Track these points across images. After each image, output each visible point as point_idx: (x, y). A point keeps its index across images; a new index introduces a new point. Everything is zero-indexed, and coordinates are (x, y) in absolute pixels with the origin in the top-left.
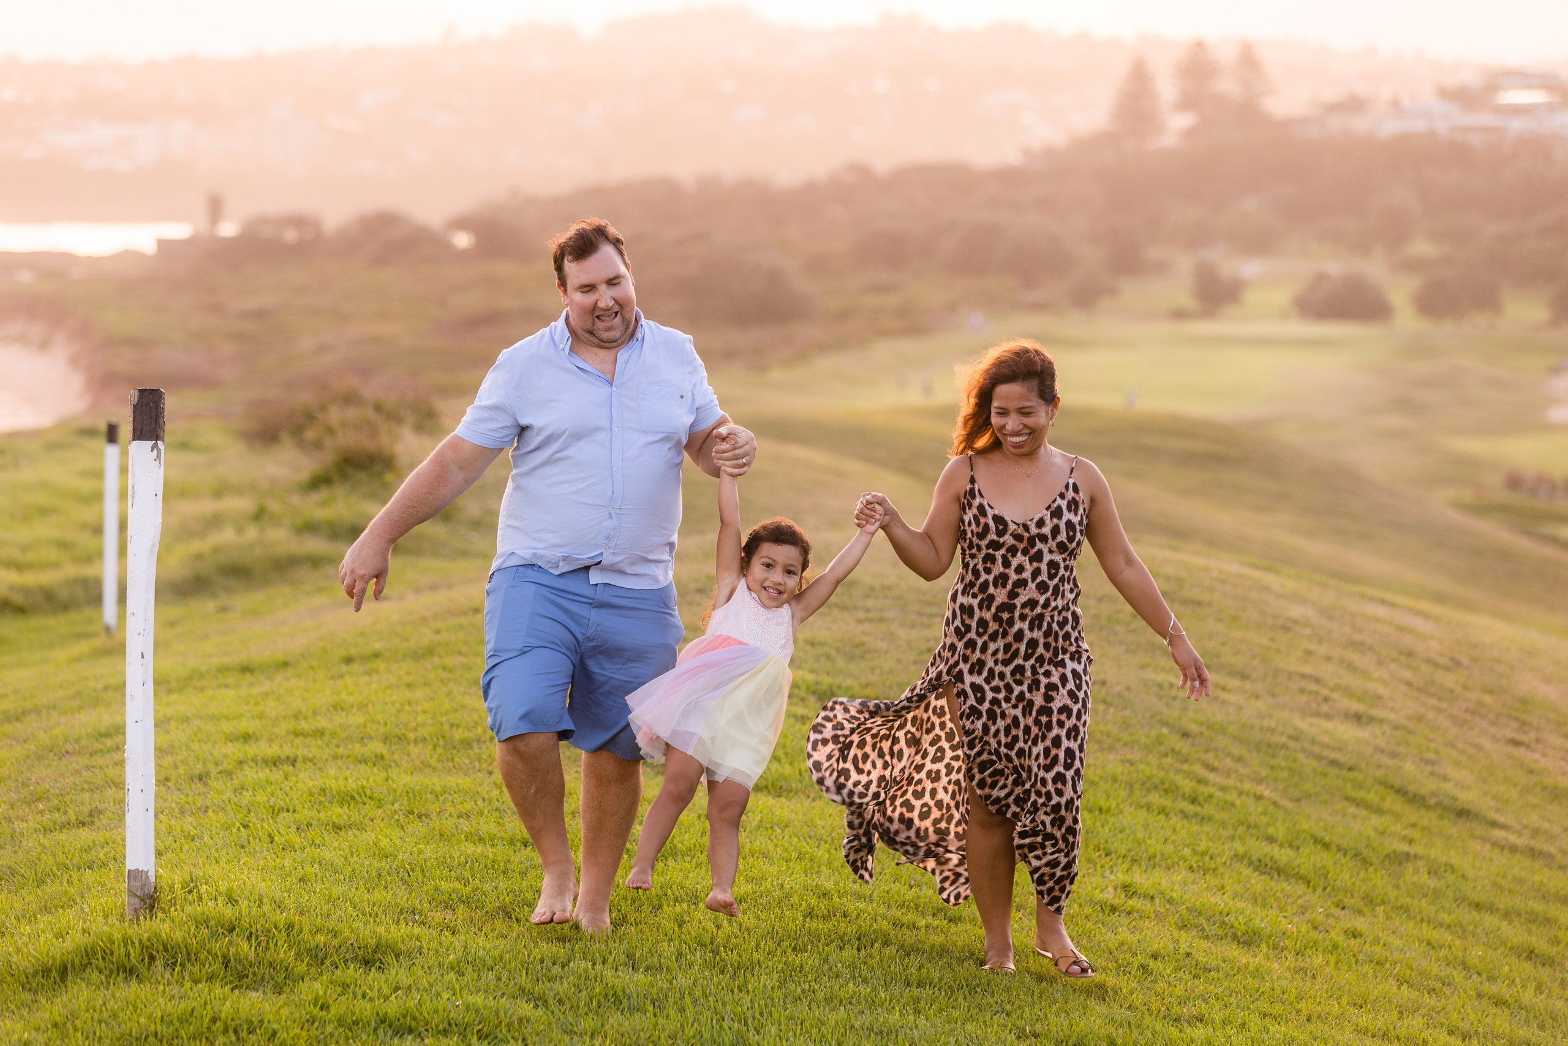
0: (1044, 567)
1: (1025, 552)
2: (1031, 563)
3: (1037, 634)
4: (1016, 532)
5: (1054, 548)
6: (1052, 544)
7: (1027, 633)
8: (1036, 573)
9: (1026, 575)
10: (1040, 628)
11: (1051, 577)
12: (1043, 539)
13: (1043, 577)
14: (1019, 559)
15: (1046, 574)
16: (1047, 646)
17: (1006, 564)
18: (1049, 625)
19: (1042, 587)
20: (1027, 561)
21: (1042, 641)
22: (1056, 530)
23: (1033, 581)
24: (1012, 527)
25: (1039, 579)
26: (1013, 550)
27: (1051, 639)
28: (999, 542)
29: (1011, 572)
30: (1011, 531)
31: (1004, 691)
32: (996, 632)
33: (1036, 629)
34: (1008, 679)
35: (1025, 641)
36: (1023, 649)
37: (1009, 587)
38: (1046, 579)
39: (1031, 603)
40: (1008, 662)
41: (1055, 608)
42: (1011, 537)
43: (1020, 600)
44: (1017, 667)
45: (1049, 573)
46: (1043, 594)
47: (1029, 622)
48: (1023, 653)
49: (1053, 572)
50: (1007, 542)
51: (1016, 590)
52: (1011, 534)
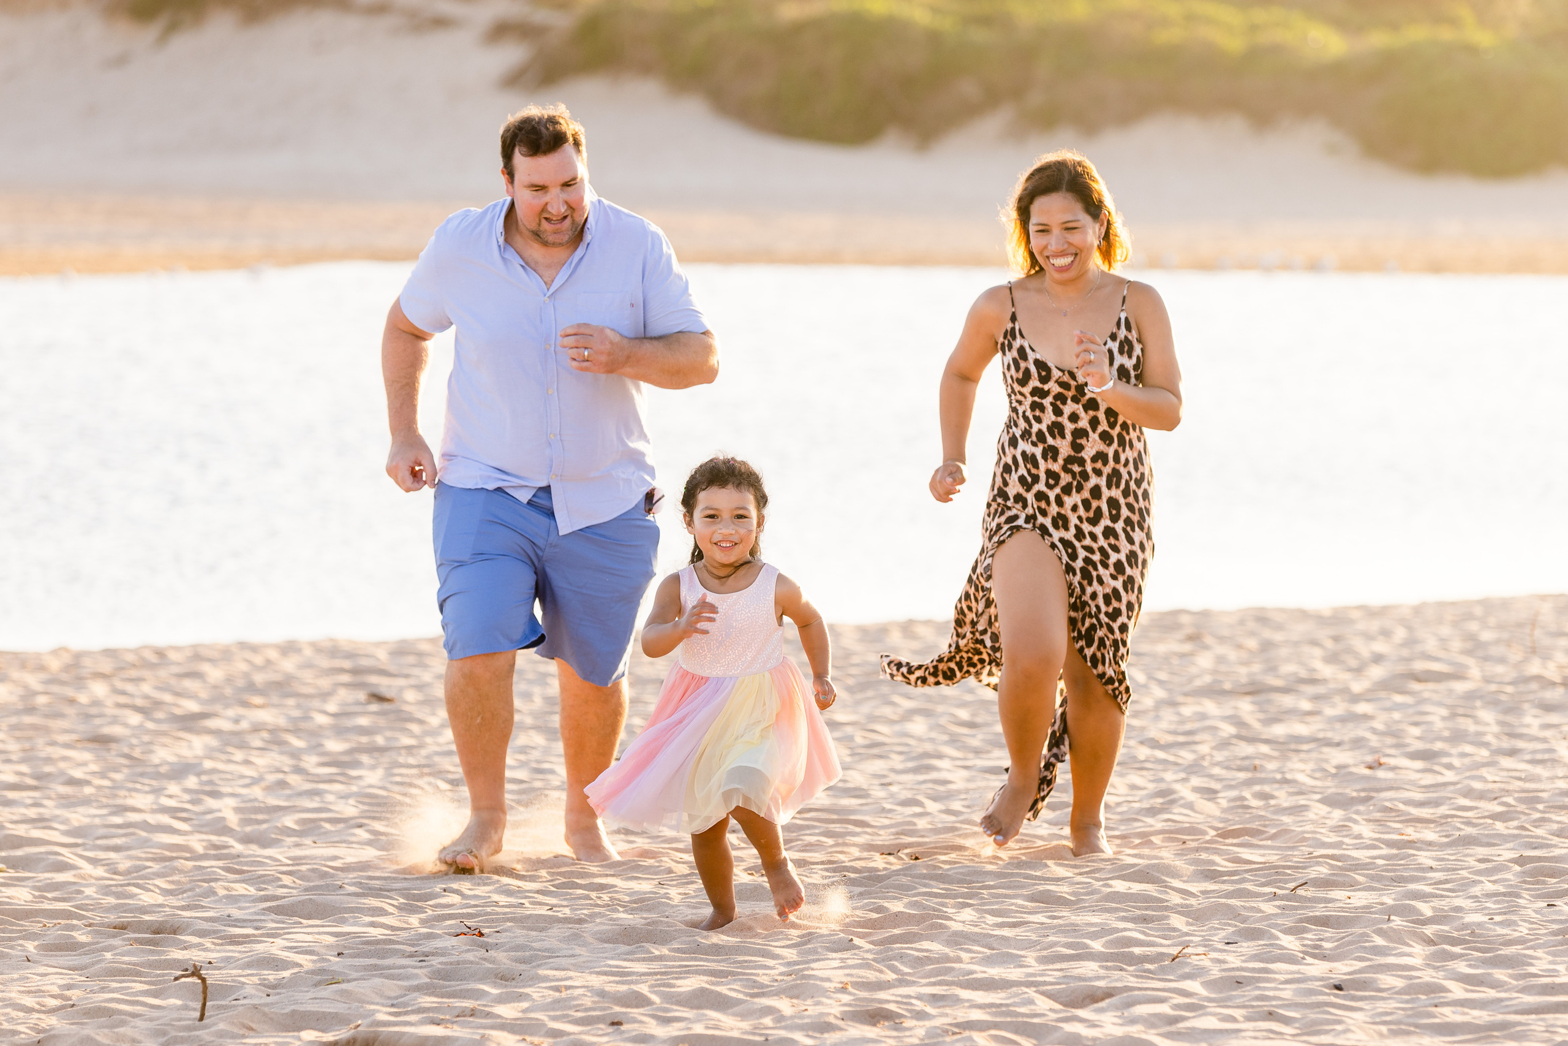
0: (1101, 416)
1: (1075, 400)
2: (1086, 411)
4: (1060, 380)
7: (1104, 489)
8: (1094, 423)
9: (1084, 423)
11: (1112, 426)
13: (1104, 426)
14: (1070, 407)
15: (1105, 422)
16: (1130, 507)
17: (1058, 412)
18: (1127, 483)
19: (1105, 437)
20: (1081, 409)
21: (1122, 501)
23: (1094, 432)
24: (1056, 374)
25: (1100, 429)
26: (1061, 398)
27: (1131, 499)
28: (1043, 389)
29: (1064, 420)
30: (1057, 377)
31: (1098, 554)
32: (1069, 485)
33: (1114, 487)
34: (1102, 542)
35: (1104, 499)
36: (1105, 508)
37: (1069, 437)
38: (1108, 429)
39: (1101, 457)
40: (1094, 521)
41: (1127, 461)
42: (1056, 385)
43: (1088, 454)
44: (1107, 528)
45: (1108, 422)
46: (1109, 445)
47: (1104, 478)
48: (1107, 514)
49: (1112, 420)
50: (1054, 389)
51: (1078, 441)
52: (1057, 381)
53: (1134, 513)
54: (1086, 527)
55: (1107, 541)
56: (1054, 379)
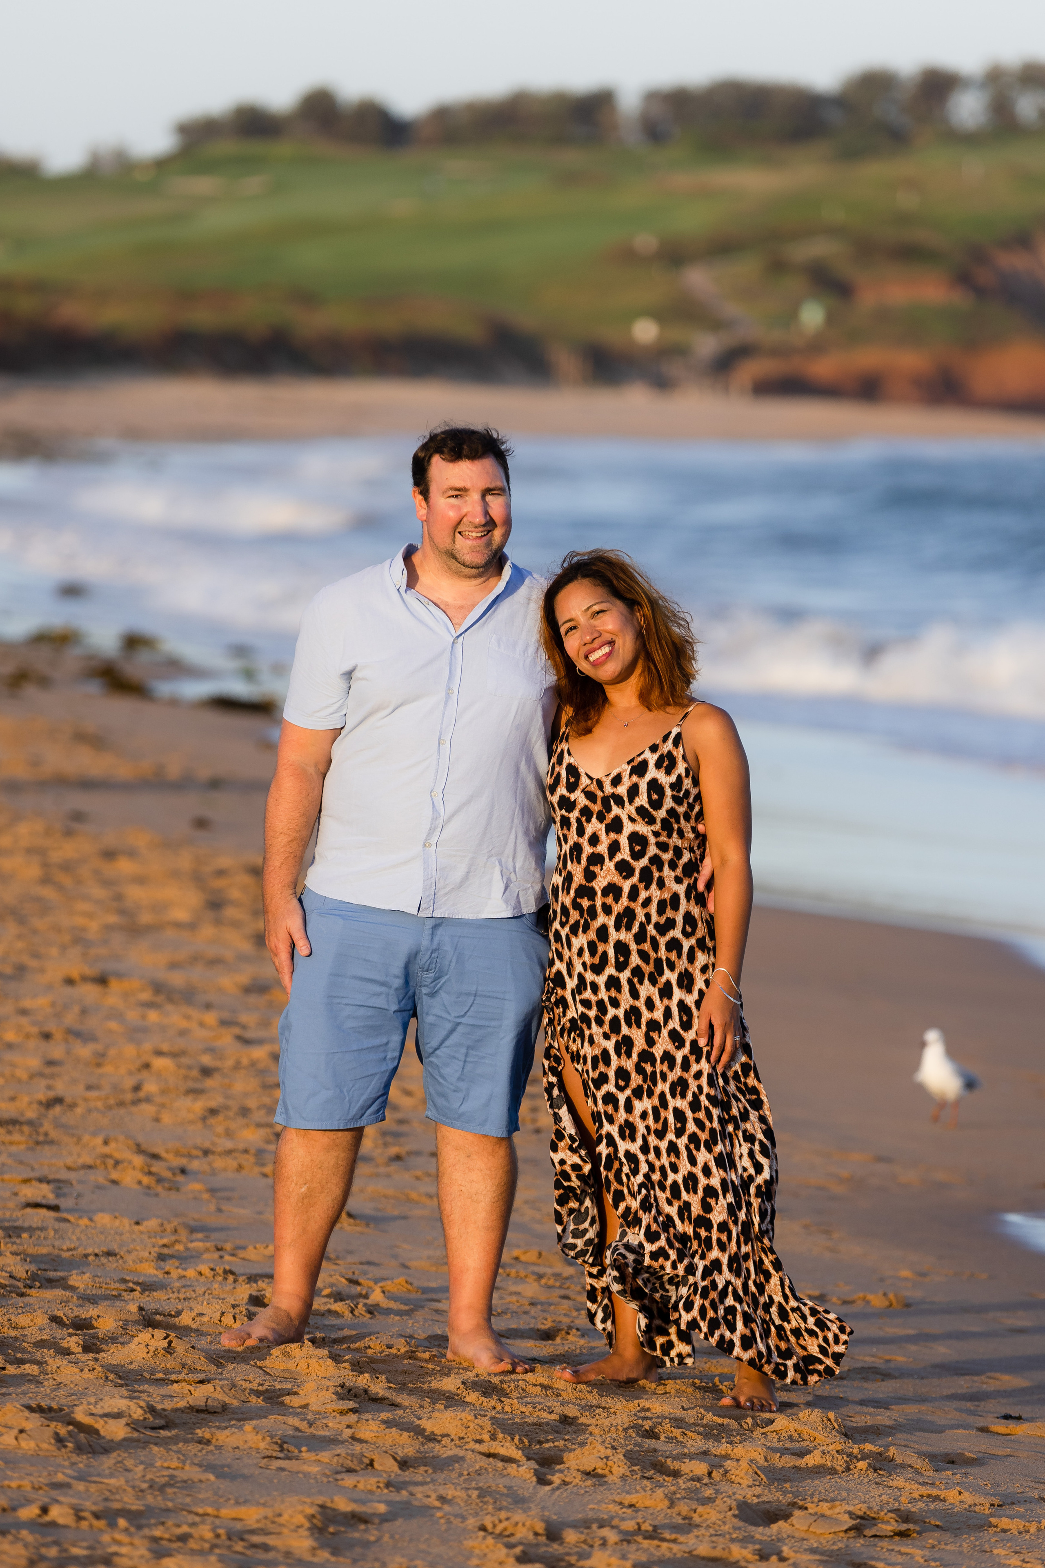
0: (625, 841)
1: (600, 817)
2: (607, 833)
3: (625, 936)
4: (588, 790)
5: (634, 815)
6: (630, 809)
7: (612, 930)
8: (614, 848)
9: (603, 848)
10: (629, 928)
11: (635, 854)
12: (619, 801)
13: (624, 854)
14: (594, 826)
15: (627, 849)
16: (643, 955)
17: (581, 830)
18: (642, 926)
19: (624, 869)
20: (604, 829)
21: (633, 947)
22: (633, 791)
23: (611, 859)
24: (584, 781)
25: (619, 857)
26: (586, 812)
27: (646, 947)
28: (570, 799)
29: (584, 842)
30: (584, 785)
31: (595, 1008)
32: (577, 923)
33: (623, 929)
34: (603, 994)
35: (611, 943)
36: (611, 953)
37: (584, 862)
38: (629, 858)
39: (613, 890)
40: (597, 969)
41: (647, 902)
42: (582, 795)
43: (599, 884)
44: (611, 977)
45: (631, 849)
46: (626, 878)
47: (613, 918)
48: (613, 960)
49: (638, 848)
50: (580, 800)
51: (592, 868)
52: (583, 791)
53: (647, 963)
54: (589, 976)
55: (608, 993)
56: (581, 787)
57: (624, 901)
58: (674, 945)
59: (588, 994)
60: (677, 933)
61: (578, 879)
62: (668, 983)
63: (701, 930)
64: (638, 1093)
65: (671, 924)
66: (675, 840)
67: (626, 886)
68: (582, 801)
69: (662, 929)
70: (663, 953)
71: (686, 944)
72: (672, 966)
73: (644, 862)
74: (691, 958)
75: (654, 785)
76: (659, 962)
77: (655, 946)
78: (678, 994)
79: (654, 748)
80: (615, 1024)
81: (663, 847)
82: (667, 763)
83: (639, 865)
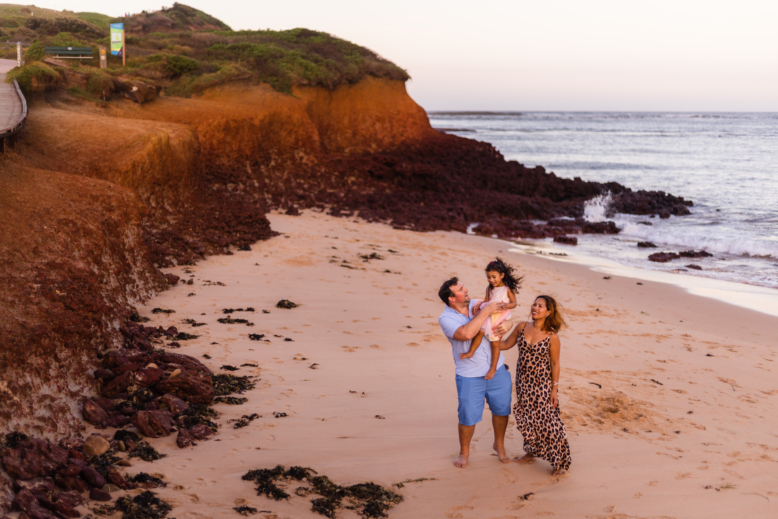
57: (533, 370)
58: (543, 379)
59: (524, 388)
60: (544, 376)
61: (523, 364)
62: (541, 387)
63: (549, 376)
64: (533, 410)
65: (542, 374)
66: (545, 358)
67: (533, 367)
68: (527, 349)
69: (541, 375)
70: (541, 381)
71: (546, 379)
72: (542, 383)
73: (538, 362)
74: (547, 382)
75: (543, 349)
76: (540, 382)
77: (539, 379)
78: (544, 390)
79: (544, 341)
80: (529, 395)
81: (542, 359)
82: (546, 344)
83: (537, 363)
